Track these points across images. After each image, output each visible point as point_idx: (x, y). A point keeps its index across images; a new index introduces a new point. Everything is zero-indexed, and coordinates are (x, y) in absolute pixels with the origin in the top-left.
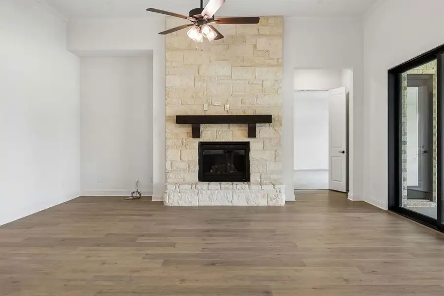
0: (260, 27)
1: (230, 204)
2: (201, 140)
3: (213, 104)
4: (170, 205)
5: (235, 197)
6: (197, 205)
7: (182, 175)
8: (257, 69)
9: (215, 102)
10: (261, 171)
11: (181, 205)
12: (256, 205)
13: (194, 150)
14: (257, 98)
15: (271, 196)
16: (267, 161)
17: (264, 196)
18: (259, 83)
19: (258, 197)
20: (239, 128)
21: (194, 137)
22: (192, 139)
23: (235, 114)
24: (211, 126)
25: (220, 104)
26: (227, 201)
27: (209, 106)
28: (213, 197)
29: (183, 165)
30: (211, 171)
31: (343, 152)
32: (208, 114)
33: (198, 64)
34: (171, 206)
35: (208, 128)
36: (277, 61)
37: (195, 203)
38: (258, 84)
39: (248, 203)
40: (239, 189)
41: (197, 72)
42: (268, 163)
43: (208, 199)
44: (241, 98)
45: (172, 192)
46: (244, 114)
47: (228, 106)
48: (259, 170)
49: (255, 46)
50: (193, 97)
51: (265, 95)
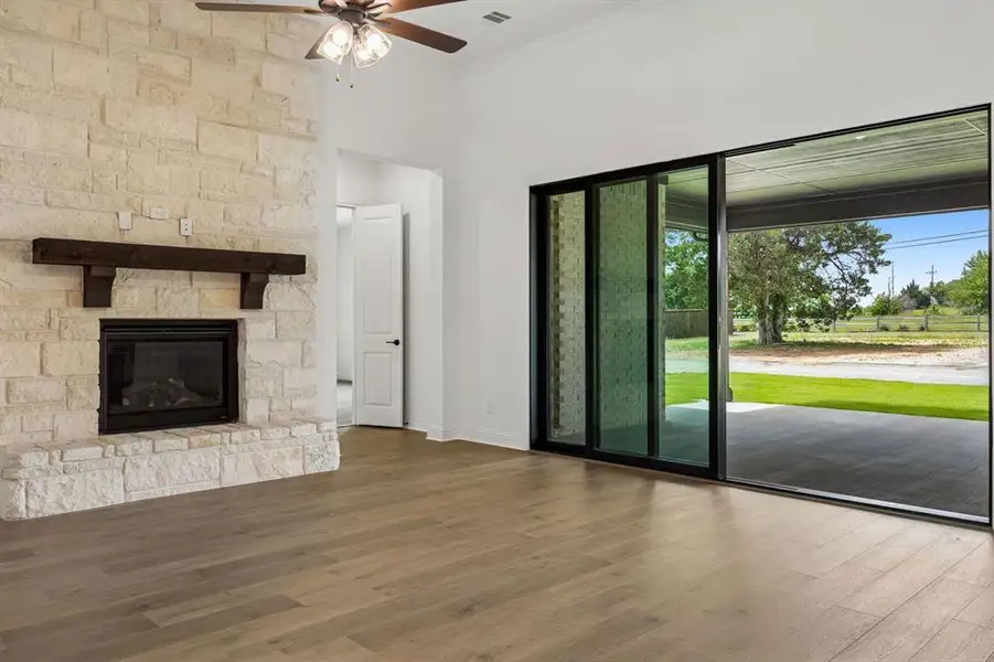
0: (269, 35)
1: (215, 486)
2: (110, 314)
3: (146, 213)
4: (32, 516)
5: (229, 463)
6: (122, 501)
7: (47, 421)
8: (262, 138)
9: (154, 210)
10: (271, 393)
11: (69, 509)
12: (279, 477)
13: (88, 343)
14: (263, 211)
15: (311, 451)
16: (286, 367)
17: (296, 452)
18: (267, 173)
19: (284, 457)
20: (218, 284)
21: (87, 303)
22: (80, 312)
23: (208, 247)
24: (137, 277)
25: (167, 217)
26: (206, 477)
27: (137, 220)
28: (169, 473)
29: (52, 390)
30: (126, 402)
31: (397, 342)
32: (129, 239)
33: (101, 93)
34: (37, 519)
35: (132, 281)
36: (308, 127)
37: (116, 497)
38: (265, 175)
39: (260, 476)
40: (237, 443)
41: (97, 117)
42: (286, 372)
43: (153, 479)
44: (223, 206)
45: (37, 473)
46: (229, 248)
47: (189, 221)
48: (267, 390)
49: (257, 81)
50: (84, 187)
51: (280, 206)
